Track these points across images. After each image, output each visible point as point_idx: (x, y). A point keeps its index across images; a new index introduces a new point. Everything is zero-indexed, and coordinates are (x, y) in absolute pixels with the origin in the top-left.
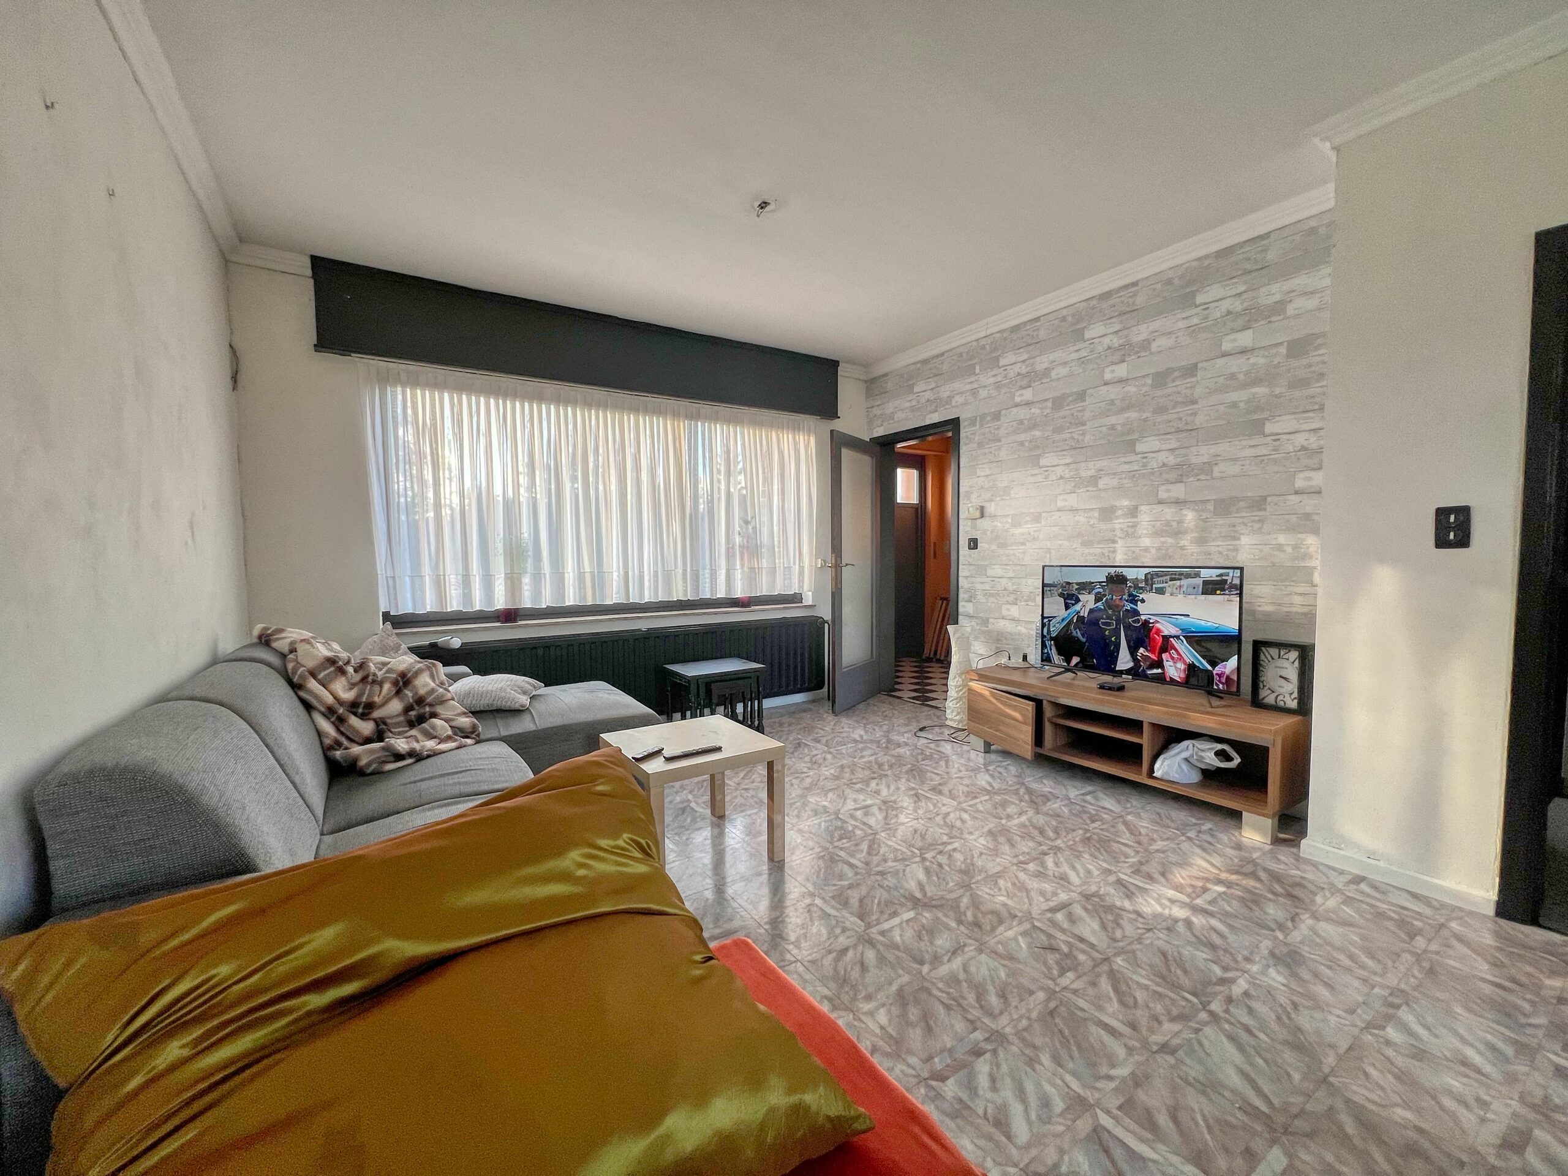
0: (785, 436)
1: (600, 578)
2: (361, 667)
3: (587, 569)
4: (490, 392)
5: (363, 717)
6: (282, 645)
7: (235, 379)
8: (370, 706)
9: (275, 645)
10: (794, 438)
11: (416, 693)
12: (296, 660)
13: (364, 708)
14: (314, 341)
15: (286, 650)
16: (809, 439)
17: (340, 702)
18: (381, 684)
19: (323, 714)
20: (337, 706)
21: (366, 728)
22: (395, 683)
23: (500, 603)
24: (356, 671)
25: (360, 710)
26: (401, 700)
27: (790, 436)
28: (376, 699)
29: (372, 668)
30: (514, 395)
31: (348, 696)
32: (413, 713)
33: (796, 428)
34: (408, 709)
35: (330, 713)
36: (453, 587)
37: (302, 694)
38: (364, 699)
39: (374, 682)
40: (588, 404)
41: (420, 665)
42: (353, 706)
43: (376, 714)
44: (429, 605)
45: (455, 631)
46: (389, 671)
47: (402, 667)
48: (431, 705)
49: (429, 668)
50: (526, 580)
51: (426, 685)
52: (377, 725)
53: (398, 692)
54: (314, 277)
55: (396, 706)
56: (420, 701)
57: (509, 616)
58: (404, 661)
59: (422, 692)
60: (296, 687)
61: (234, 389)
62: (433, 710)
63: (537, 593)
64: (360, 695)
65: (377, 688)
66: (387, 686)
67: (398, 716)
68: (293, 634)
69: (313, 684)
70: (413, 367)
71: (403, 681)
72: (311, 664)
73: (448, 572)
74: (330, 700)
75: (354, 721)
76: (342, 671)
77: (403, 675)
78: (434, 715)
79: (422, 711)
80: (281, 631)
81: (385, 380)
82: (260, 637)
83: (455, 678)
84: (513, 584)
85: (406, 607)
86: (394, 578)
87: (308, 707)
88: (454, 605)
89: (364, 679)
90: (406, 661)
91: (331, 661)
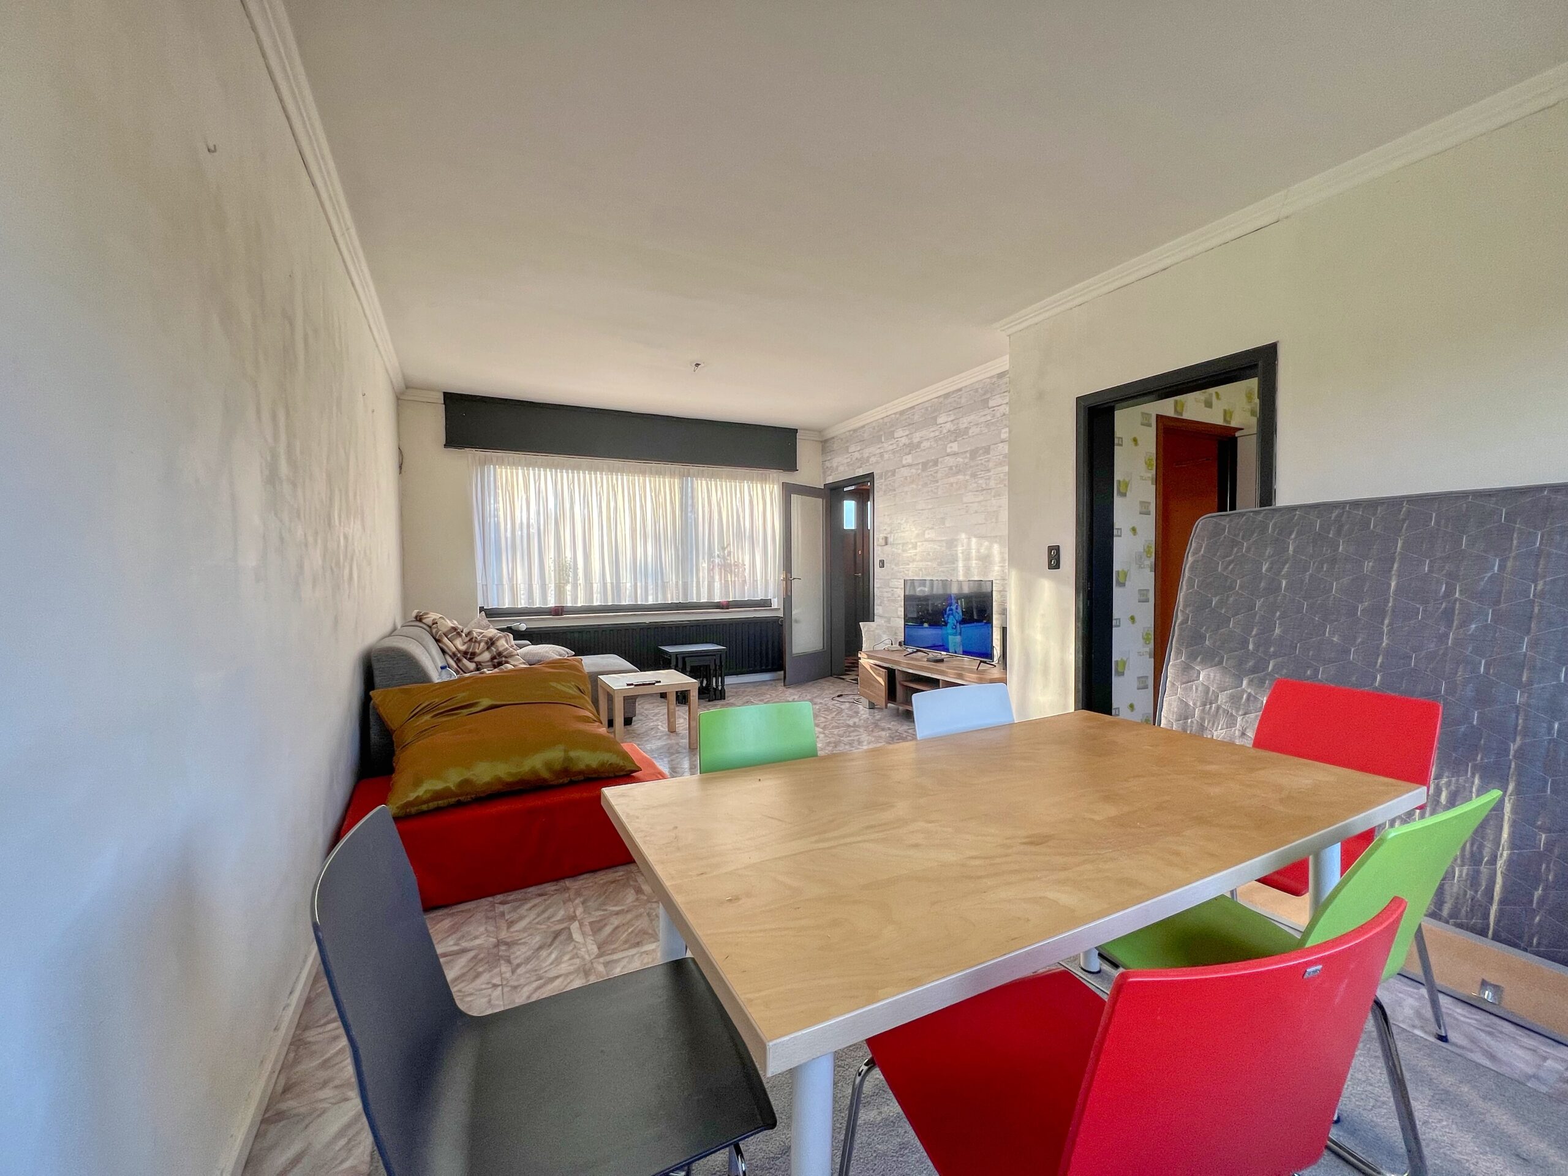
0: (755, 485)
1: (617, 587)
2: (469, 634)
3: (609, 580)
4: (546, 466)
5: (470, 660)
6: (428, 620)
7: (401, 467)
8: (474, 654)
9: (424, 621)
10: (762, 487)
11: (498, 650)
12: (437, 627)
13: (471, 655)
14: (444, 443)
15: (430, 624)
16: (773, 487)
17: (459, 651)
18: (479, 643)
19: (450, 656)
20: (457, 652)
21: (472, 666)
22: (487, 643)
23: (552, 603)
24: (466, 636)
25: (469, 656)
26: (490, 652)
27: (759, 485)
28: (477, 650)
29: (475, 635)
30: (562, 467)
31: (463, 648)
32: (496, 661)
33: (764, 480)
34: (493, 658)
35: (453, 656)
36: (522, 592)
37: (440, 644)
38: (471, 650)
39: (476, 641)
40: (611, 470)
41: (499, 635)
42: (465, 653)
43: (477, 659)
44: (507, 604)
45: (522, 620)
46: (483, 637)
47: (490, 635)
48: (506, 657)
49: (505, 636)
50: (569, 587)
51: (503, 645)
52: (477, 666)
53: (488, 648)
54: (445, 403)
55: (486, 656)
56: (500, 654)
57: (558, 611)
58: (491, 632)
59: (501, 649)
60: (438, 641)
61: (400, 473)
62: (507, 659)
63: (575, 598)
64: (469, 648)
65: (477, 645)
66: (482, 644)
67: (488, 661)
68: (433, 616)
69: (445, 640)
70: (500, 454)
71: (491, 643)
72: (445, 630)
73: (519, 582)
74: (454, 649)
75: (465, 661)
76: (459, 634)
77: (491, 639)
78: (507, 662)
79: (500, 660)
80: (427, 614)
81: (483, 463)
82: (416, 617)
83: (520, 647)
84: (560, 591)
85: (492, 604)
86: (486, 585)
87: (443, 651)
88: (522, 604)
89: (471, 640)
90: (492, 632)
91: (454, 629)
